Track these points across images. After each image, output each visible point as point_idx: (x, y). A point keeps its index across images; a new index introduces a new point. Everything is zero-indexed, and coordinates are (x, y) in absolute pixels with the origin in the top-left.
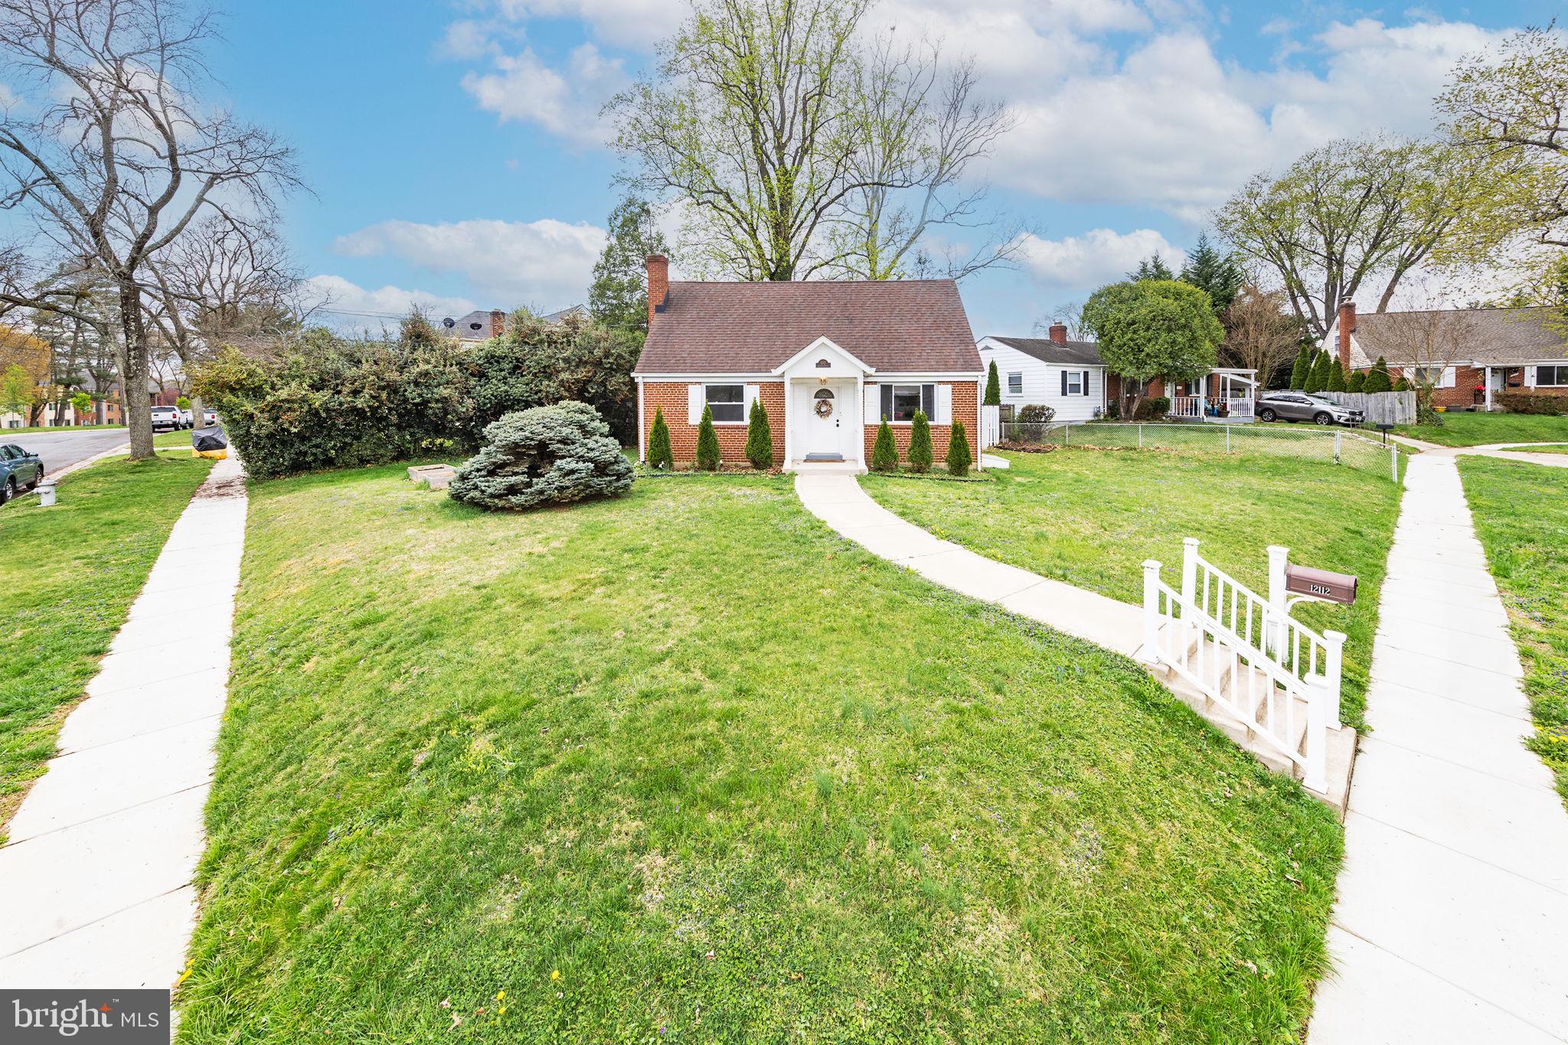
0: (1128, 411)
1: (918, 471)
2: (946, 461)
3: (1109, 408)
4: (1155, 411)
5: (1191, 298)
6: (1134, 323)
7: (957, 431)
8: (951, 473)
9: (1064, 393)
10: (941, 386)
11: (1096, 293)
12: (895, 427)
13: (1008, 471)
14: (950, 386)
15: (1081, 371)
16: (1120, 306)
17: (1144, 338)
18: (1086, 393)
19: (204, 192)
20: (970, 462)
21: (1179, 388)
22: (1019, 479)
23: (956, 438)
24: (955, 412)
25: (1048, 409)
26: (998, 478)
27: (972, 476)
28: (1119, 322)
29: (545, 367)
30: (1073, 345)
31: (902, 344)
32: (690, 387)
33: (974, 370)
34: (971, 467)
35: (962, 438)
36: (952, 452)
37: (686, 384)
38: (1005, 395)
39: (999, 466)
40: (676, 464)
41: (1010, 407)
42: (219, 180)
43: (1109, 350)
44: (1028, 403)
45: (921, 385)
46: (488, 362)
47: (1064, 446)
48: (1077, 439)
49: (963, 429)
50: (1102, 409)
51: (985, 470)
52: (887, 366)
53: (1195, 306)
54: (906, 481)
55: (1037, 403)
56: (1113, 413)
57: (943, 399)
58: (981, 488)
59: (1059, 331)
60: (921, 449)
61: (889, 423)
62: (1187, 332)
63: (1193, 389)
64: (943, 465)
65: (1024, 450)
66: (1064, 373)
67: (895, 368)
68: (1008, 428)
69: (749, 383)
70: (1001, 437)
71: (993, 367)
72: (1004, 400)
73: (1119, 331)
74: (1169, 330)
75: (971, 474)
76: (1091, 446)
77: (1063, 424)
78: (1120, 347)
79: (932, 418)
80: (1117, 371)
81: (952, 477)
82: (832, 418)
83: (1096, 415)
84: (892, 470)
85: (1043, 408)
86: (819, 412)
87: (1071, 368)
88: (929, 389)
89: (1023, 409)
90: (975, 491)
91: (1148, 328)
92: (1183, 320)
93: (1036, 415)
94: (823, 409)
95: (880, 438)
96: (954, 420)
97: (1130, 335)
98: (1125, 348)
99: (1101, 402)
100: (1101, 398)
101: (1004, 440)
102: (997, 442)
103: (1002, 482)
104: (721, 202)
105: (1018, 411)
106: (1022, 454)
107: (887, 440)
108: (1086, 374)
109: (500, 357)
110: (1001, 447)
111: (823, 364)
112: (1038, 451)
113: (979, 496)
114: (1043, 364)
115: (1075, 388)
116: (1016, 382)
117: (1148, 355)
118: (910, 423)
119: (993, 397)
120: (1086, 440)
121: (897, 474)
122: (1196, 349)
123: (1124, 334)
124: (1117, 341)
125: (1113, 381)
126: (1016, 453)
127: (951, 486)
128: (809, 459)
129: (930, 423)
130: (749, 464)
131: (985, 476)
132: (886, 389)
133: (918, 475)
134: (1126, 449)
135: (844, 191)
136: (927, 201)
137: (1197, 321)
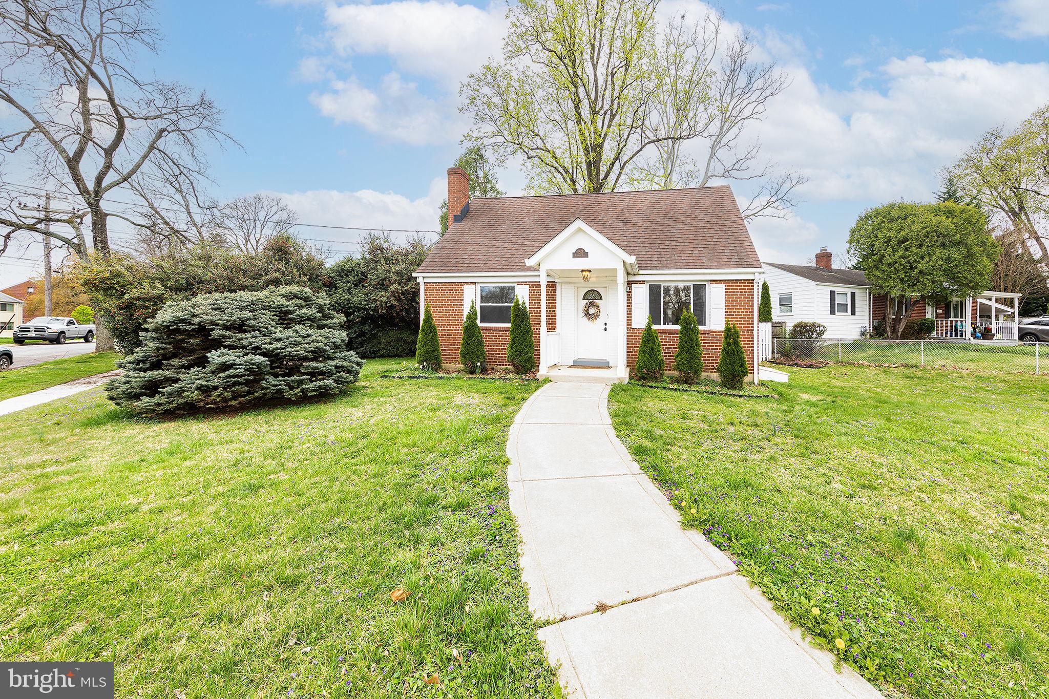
0: (894, 330)
1: (686, 382)
2: (718, 371)
3: (874, 328)
4: (921, 330)
5: (964, 215)
6: (906, 240)
7: (731, 334)
8: (723, 385)
9: (833, 312)
10: (714, 285)
11: (863, 215)
12: (663, 332)
13: (789, 386)
14: (723, 286)
15: (849, 291)
16: (889, 225)
17: (917, 254)
18: (853, 313)
19: (155, 141)
20: (745, 373)
21: (940, 311)
22: (805, 396)
23: (728, 344)
24: (728, 314)
25: (819, 326)
26: (779, 394)
27: (747, 390)
28: (889, 241)
29: (383, 280)
30: (837, 271)
31: (674, 243)
32: (465, 287)
33: (751, 266)
34: (747, 379)
35: (736, 343)
36: (724, 360)
37: (462, 284)
38: (777, 313)
39: (777, 380)
40: (444, 365)
41: (781, 324)
42: (166, 133)
43: (878, 268)
44: (799, 321)
45: (691, 284)
46: (339, 275)
47: (837, 362)
48: (851, 356)
49: (737, 333)
50: (868, 328)
51: (762, 384)
52: (655, 263)
53: (969, 223)
54: (669, 393)
55: (808, 319)
56: (879, 331)
57: (716, 298)
58: (761, 408)
59: (824, 257)
60: (688, 355)
61: (654, 327)
62: (962, 248)
63: (952, 314)
64: (715, 376)
65: (796, 364)
66: (833, 293)
67: (663, 266)
68: (780, 344)
69: (519, 283)
70: (773, 352)
71: (765, 287)
72: (775, 318)
73: (889, 249)
74: (943, 245)
75: (746, 387)
76: (866, 363)
77: (835, 342)
78: (890, 265)
79: (702, 322)
80: (887, 289)
81: (724, 391)
82: (600, 322)
83: (863, 334)
84: (656, 379)
85: (814, 325)
86: (587, 314)
87: (838, 289)
88: (699, 289)
89: (795, 326)
90: (754, 413)
91: (920, 246)
92: (958, 237)
93: (805, 331)
94: (592, 311)
95: (644, 342)
96: (727, 324)
97: (901, 253)
98: (897, 265)
99: (868, 322)
100: (867, 318)
101: (776, 356)
102: (770, 357)
103: (787, 400)
104: (548, 158)
105: (789, 328)
106: (795, 368)
107: (651, 345)
108: (853, 294)
109: (348, 271)
110: (774, 362)
111: (580, 253)
112: (811, 366)
113: (759, 421)
114: (814, 283)
115: (843, 307)
116: (786, 302)
117: (921, 272)
118: (678, 327)
119: (765, 314)
120: (858, 356)
121: (664, 384)
122: (972, 266)
123: (894, 251)
124: (888, 259)
125: (880, 302)
126: (790, 368)
127: (722, 402)
128: (577, 365)
129: (701, 328)
130: (511, 368)
131: (763, 391)
132: (655, 291)
133: (685, 387)
134: (906, 366)
135: (643, 147)
136: (710, 160)
137: (972, 237)
